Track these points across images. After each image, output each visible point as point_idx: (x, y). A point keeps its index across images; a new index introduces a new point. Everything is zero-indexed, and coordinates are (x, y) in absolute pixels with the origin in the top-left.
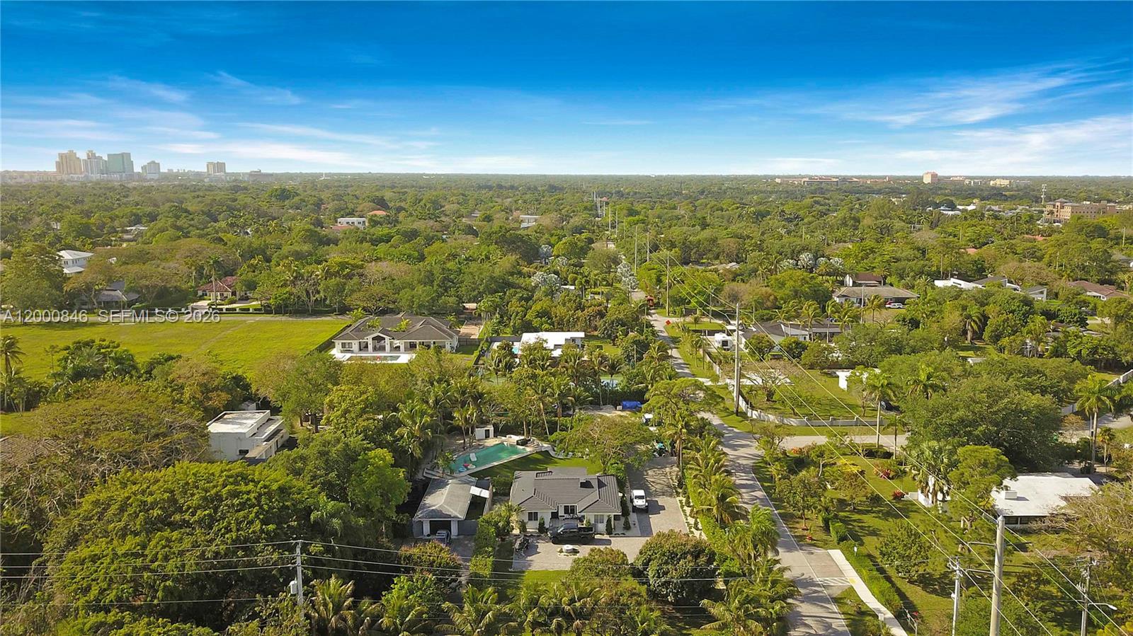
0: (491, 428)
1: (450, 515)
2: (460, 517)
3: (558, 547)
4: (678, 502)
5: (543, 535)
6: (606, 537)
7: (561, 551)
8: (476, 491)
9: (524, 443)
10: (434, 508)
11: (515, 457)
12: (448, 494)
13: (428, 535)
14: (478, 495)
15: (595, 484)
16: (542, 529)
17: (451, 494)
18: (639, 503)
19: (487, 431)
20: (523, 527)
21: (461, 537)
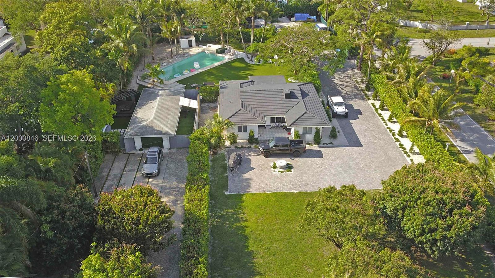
0: (193, 39)
1: (161, 132)
2: (171, 132)
3: (271, 161)
4: (371, 105)
5: (253, 146)
6: (315, 147)
7: (275, 167)
8: (185, 102)
9: (222, 51)
10: (144, 123)
11: (217, 64)
12: (158, 108)
13: (141, 150)
14: (187, 106)
15: (298, 94)
16: (252, 140)
17: (161, 107)
18: (340, 109)
19: (190, 42)
20: (234, 140)
21: (174, 150)
